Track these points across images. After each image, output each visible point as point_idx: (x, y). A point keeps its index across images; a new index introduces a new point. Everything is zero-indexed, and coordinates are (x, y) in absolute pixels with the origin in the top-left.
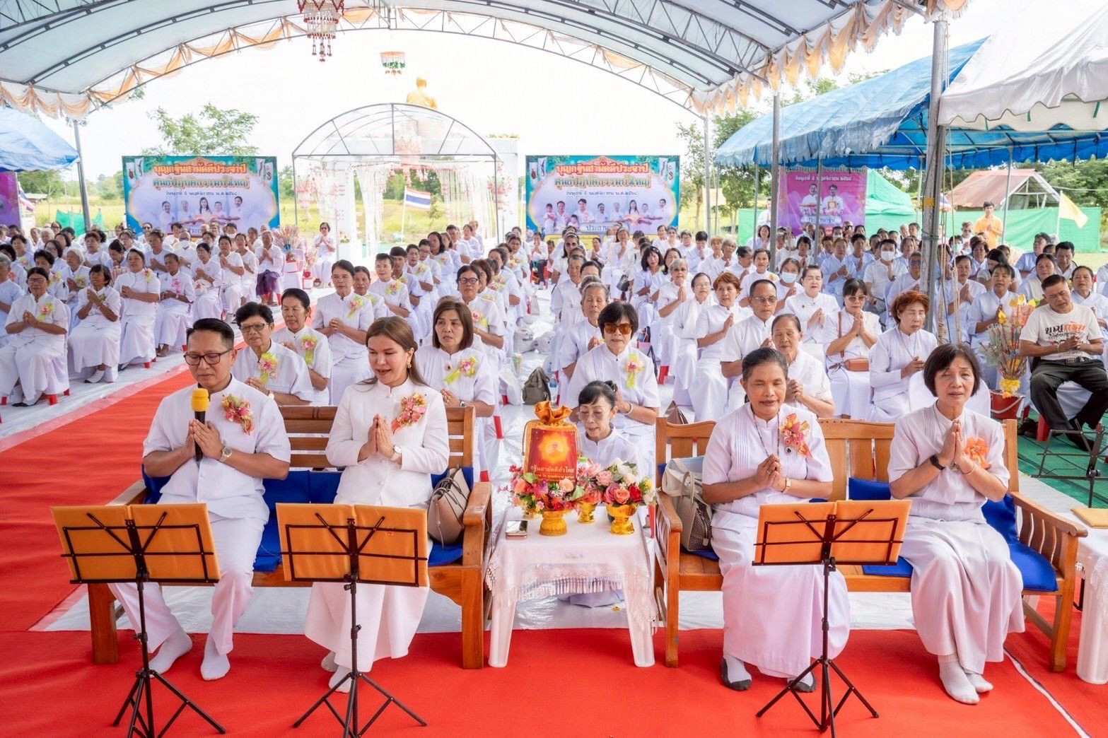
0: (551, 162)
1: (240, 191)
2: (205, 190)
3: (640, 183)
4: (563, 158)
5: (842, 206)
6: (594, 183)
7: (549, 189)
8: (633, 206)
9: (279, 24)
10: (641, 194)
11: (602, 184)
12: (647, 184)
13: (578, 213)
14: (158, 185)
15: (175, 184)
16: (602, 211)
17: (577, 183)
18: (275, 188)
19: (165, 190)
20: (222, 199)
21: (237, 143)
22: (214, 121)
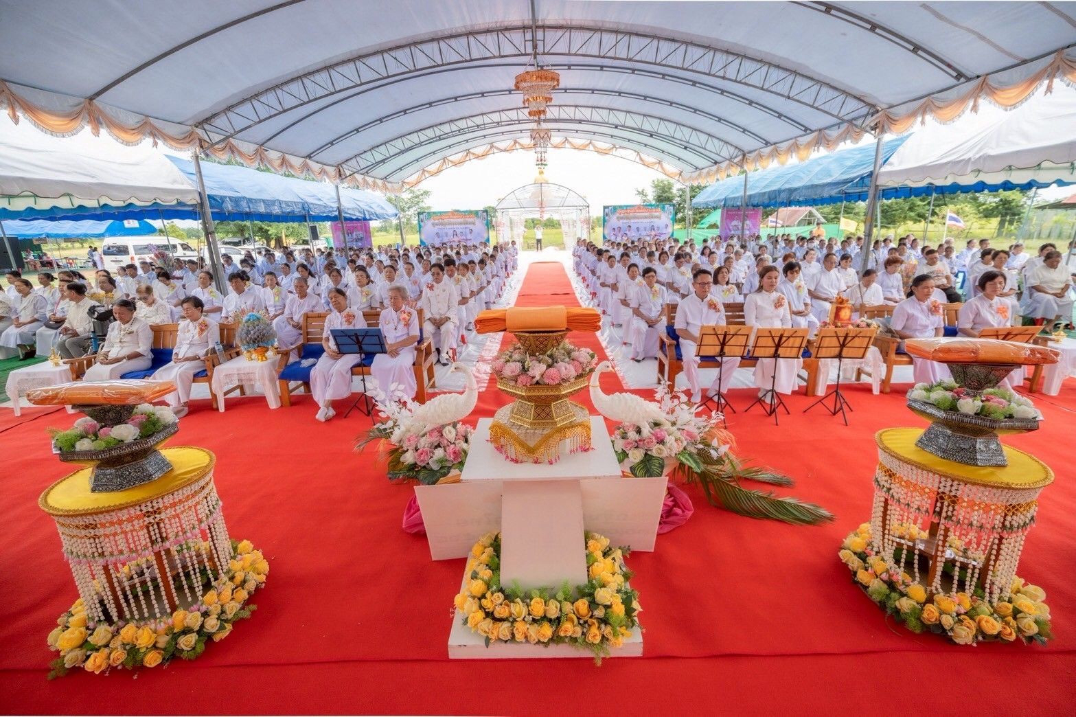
0: (615, 208)
1: (471, 227)
2: (455, 226)
3: (656, 217)
4: (620, 207)
5: (751, 225)
6: (635, 218)
7: (614, 221)
8: (653, 228)
9: (489, 147)
10: (656, 222)
11: (638, 218)
12: (659, 217)
13: (627, 232)
14: (434, 225)
15: (442, 224)
16: (638, 231)
17: (627, 218)
18: (487, 225)
19: (437, 227)
20: (463, 230)
21: (422, 205)
22: (412, 195)
